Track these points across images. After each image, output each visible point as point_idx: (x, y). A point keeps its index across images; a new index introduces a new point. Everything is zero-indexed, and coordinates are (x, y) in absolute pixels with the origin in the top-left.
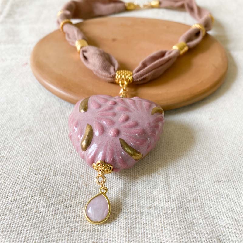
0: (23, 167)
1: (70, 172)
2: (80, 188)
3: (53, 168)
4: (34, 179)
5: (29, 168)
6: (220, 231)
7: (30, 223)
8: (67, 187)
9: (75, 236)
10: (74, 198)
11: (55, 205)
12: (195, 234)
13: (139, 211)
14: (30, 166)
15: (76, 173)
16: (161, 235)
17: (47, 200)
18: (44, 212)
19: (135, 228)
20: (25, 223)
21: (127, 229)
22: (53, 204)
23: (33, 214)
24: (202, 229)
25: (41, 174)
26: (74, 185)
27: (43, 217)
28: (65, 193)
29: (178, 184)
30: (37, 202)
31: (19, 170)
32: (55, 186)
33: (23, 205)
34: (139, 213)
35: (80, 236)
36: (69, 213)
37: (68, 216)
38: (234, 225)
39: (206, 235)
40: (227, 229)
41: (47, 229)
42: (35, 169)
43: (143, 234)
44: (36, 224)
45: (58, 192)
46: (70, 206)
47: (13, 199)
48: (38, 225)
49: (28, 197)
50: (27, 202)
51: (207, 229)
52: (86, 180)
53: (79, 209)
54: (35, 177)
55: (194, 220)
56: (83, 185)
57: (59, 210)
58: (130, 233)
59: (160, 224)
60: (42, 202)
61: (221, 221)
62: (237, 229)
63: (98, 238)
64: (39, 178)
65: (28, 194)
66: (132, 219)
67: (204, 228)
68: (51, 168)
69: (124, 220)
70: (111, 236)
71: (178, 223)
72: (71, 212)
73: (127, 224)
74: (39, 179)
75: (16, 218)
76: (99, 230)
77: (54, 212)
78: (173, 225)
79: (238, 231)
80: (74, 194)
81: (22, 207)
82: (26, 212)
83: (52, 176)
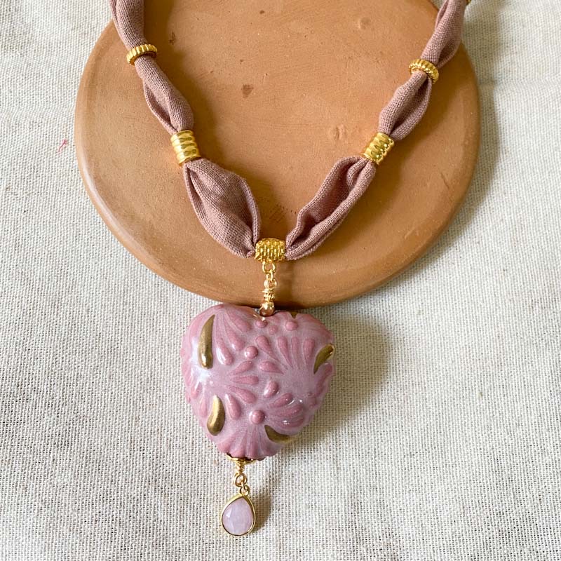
0: (119, 437)
1: (191, 441)
2: (209, 471)
3: (165, 435)
4: (141, 461)
5: (129, 438)
6: (398, 544)
7: (151, 541)
8: (190, 472)
9: (211, 555)
10: (203, 492)
11: (179, 507)
12: (365, 551)
13: (294, 512)
14: (129, 434)
15: (201, 443)
16: (321, 552)
17: (166, 500)
18: (165, 520)
19: (288, 541)
20: (144, 542)
21: (278, 543)
22: (175, 505)
23: (151, 525)
24: (375, 542)
25: (149, 449)
26: (200, 466)
27: (165, 528)
28: (189, 484)
29: (351, 463)
30: (153, 504)
31: (116, 443)
32: (174, 471)
33: (135, 511)
34: (295, 515)
35: (217, 555)
36: (199, 518)
37: (198, 522)
38: (418, 535)
39: (379, 553)
40: (408, 542)
41: (174, 547)
42: (139, 440)
43: (298, 551)
44: (158, 541)
45: (180, 483)
46: (199, 506)
47: (119, 503)
48: (161, 543)
49: (139, 497)
50: (139, 505)
51: (382, 541)
52: (217, 456)
53: (211, 509)
54: (142, 457)
55: (367, 526)
56: (213, 465)
57: (185, 515)
58: (282, 549)
59: (321, 535)
60: (159, 504)
61: (403, 527)
62: (421, 541)
63: (241, 556)
64: (148, 457)
65: (139, 493)
66: (284, 526)
67: (378, 540)
68: (161, 435)
69: (274, 529)
70: (258, 553)
71: (344, 534)
72: (202, 516)
73: (278, 535)
74: (148, 461)
75: (130, 535)
76: (242, 543)
77: (178, 519)
78: (338, 537)
79: (422, 545)
80: (203, 483)
81: (135, 515)
82: (142, 523)
83: (166, 450)
